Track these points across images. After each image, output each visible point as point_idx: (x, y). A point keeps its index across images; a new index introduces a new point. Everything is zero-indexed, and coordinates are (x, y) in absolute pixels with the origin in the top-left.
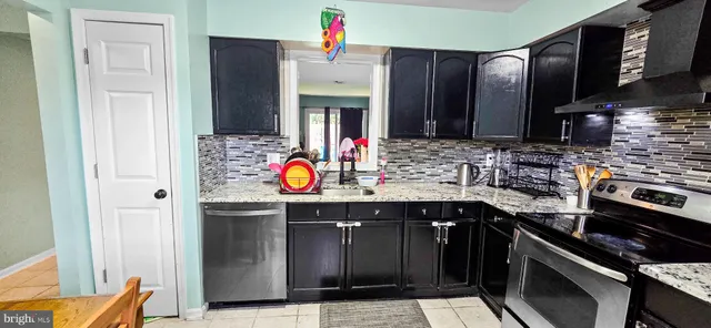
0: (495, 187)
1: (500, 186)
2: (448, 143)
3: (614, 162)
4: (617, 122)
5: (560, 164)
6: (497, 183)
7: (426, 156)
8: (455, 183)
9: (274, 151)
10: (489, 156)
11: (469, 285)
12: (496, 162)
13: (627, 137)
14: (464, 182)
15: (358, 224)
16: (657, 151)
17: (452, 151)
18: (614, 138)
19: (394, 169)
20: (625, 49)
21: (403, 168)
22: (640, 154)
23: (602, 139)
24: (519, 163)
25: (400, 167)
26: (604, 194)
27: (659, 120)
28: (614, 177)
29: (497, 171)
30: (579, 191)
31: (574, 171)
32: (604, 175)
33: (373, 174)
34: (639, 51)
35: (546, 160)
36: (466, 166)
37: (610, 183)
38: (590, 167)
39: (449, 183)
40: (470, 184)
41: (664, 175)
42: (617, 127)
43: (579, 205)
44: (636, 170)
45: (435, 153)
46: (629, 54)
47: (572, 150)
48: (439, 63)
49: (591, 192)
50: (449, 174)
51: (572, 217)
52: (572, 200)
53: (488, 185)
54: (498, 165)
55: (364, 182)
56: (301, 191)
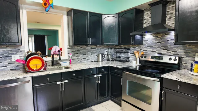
0: (109, 61)
1: (111, 61)
2: (94, 47)
3: (144, 49)
4: (144, 37)
5: (129, 51)
6: (110, 60)
7: (86, 52)
8: (97, 61)
9: (16, 54)
10: (106, 51)
11: (107, 97)
12: (109, 52)
13: (147, 42)
14: (100, 60)
15: (66, 81)
16: (155, 45)
17: (95, 50)
18: (144, 42)
19: (75, 58)
20: (144, 17)
21: (78, 57)
22: (150, 46)
23: (140, 42)
24: (116, 52)
25: (77, 57)
26: (143, 59)
27: (154, 36)
28: (145, 54)
29: (110, 55)
30: (136, 59)
31: (134, 53)
32: (142, 53)
33: (66, 60)
34: (148, 17)
35: (124, 50)
36: (100, 55)
37: (144, 55)
38: (138, 51)
39: (95, 61)
40: (102, 61)
41: (157, 52)
42: (144, 39)
43: (136, 63)
44: (150, 51)
45: (89, 51)
46: (145, 18)
47: (132, 47)
48: (90, 17)
49: (139, 59)
50: (94, 58)
51: (135, 67)
52: (134, 62)
53: (107, 60)
54: (110, 53)
55: (63, 64)
56: (38, 71)
